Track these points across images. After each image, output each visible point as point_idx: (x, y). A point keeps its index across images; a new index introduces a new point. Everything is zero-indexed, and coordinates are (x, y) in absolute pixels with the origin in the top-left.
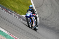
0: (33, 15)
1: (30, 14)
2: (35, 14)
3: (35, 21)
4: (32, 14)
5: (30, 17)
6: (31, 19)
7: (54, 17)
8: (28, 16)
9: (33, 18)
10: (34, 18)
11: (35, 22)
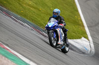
1: (54, 23)
2: (63, 24)
3: (63, 35)
4: (56, 24)
5: (54, 28)
6: (56, 32)
8: (50, 26)
11: (62, 38)
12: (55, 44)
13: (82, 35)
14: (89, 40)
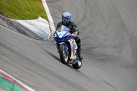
0: (72, 35)
1: (65, 32)
2: (76, 33)
3: (76, 48)
5: (66, 39)
6: (68, 44)
7: (90, 25)
9: (72, 42)
10: (75, 42)
11: (76, 51)
12: (66, 60)
13: (38, 13)
14: (48, 21)
